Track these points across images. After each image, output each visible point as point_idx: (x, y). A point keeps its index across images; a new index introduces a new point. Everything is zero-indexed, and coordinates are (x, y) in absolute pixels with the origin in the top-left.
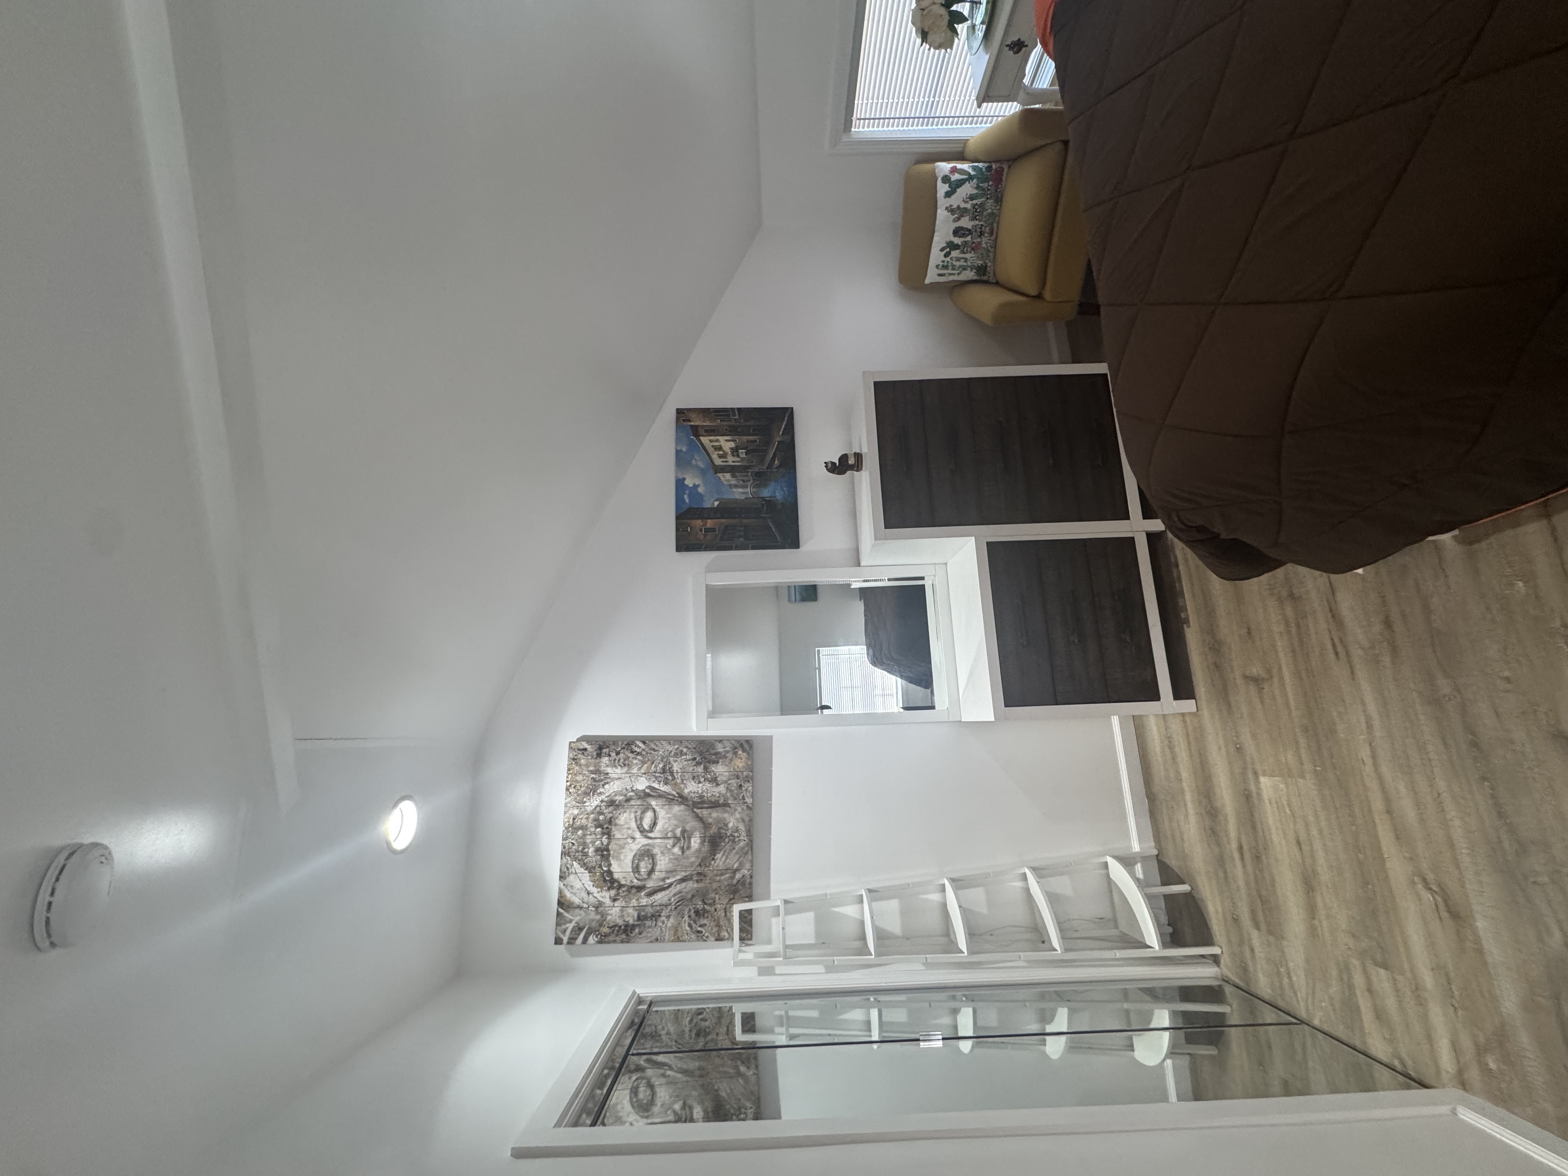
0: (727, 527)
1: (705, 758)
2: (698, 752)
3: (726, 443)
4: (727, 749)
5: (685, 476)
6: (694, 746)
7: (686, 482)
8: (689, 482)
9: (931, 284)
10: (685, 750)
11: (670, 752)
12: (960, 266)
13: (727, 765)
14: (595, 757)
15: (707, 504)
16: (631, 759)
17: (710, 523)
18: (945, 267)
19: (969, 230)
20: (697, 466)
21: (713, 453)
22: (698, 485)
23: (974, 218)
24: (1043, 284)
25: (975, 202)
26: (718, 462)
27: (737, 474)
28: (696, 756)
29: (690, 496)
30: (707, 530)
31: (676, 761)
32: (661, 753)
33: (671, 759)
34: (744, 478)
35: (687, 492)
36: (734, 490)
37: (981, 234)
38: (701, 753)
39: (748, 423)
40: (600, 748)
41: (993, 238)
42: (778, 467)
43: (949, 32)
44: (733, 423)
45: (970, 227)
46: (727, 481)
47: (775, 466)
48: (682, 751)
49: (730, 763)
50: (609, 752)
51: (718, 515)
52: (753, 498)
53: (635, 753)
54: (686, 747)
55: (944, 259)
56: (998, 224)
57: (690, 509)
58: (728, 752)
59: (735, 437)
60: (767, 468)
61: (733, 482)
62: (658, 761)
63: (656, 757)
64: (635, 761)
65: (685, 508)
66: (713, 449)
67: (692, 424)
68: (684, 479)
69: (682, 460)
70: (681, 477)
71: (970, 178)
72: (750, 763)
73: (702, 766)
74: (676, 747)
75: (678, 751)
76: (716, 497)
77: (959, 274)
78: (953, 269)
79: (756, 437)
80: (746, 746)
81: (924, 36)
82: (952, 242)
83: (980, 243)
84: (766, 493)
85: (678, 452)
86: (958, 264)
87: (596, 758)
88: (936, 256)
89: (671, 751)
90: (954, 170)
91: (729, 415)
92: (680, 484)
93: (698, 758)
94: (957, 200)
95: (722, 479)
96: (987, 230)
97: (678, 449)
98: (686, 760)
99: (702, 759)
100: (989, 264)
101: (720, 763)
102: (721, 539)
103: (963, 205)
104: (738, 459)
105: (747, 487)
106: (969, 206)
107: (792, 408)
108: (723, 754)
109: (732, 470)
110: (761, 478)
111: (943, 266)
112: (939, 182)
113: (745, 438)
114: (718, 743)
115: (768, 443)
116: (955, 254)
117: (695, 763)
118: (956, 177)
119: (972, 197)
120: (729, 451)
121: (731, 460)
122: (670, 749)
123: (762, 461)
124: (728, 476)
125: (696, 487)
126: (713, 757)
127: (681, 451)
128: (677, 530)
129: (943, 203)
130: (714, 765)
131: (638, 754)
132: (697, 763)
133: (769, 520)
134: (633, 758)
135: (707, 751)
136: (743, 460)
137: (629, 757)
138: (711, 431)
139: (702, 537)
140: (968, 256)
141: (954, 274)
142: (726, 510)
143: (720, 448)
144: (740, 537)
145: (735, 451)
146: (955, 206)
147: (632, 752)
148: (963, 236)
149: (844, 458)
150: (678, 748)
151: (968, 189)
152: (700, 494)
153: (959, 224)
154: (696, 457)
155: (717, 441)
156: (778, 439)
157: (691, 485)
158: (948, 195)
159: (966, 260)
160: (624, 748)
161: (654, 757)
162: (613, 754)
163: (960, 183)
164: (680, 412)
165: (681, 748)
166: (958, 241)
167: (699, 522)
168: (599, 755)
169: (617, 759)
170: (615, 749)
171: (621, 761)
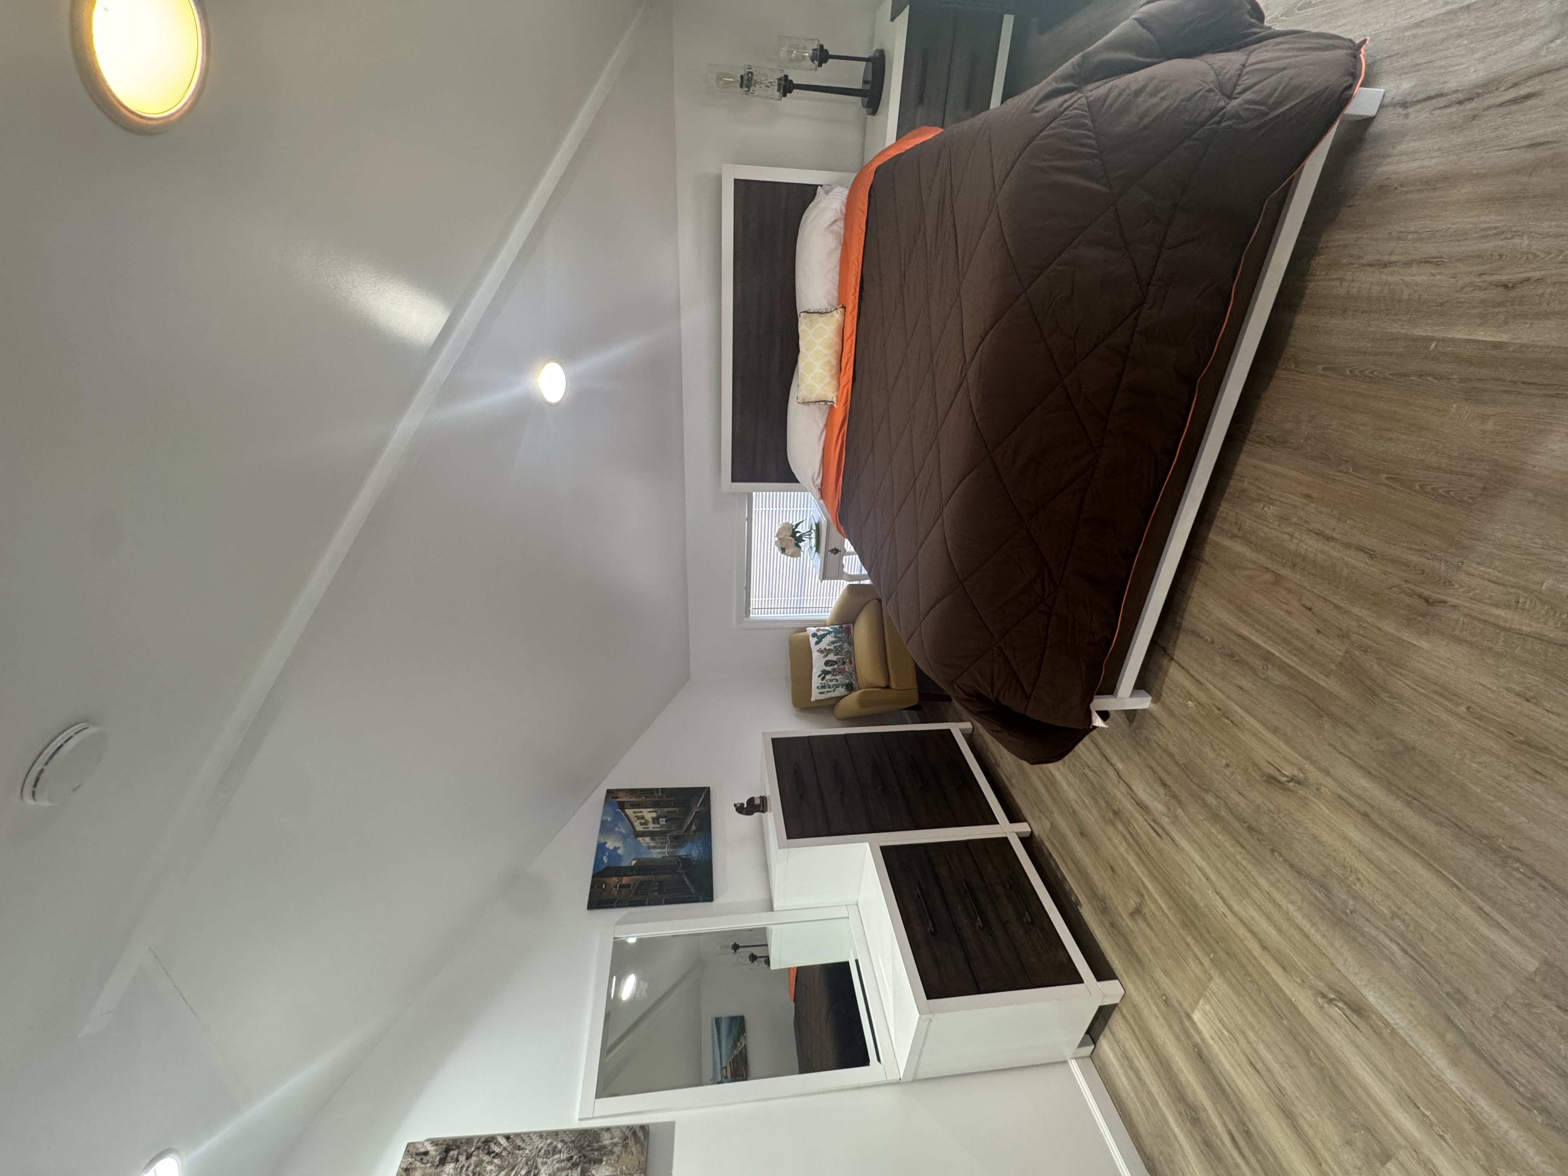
0: (642, 883)
1: (585, 1157)
2: (576, 1148)
3: (649, 814)
4: (615, 1140)
5: (607, 841)
6: (573, 1138)
7: (607, 846)
8: (610, 845)
9: (817, 701)
10: (560, 1146)
11: (540, 1151)
12: (833, 685)
13: (612, 1166)
14: (437, 1163)
15: (624, 864)
16: (484, 1164)
17: (625, 880)
18: (823, 687)
19: (835, 662)
20: (620, 833)
21: (635, 821)
22: (619, 848)
23: (837, 654)
24: (888, 679)
25: (835, 645)
26: (639, 828)
27: (656, 838)
28: (572, 1154)
29: (608, 858)
30: (622, 886)
31: (546, 1163)
32: (527, 1152)
33: (539, 1160)
34: (662, 841)
35: (607, 854)
36: (652, 850)
37: (844, 663)
38: (580, 1149)
39: (670, 799)
40: (447, 1150)
41: (853, 665)
42: (695, 831)
43: (797, 549)
44: (656, 799)
45: (835, 660)
46: (647, 843)
47: (692, 830)
48: (556, 1147)
49: (618, 1162)
50: (458, 1155)
51: (635, 873)
52: (670, 856)
53: (492, 1155)
54: (563, 1141)
55: (821, 682)
56: (854, 657)
57: (608, 868)
58: (615, 1145)
59: (656, 809)
60: (685, 832)
61: (652, 844)
62: (521, 1165)
63: (520, 1159)
64: (489, 1168)
65: (603, 867)
66: (636, 819)
67: (620, 800)
68: (606, 843)
69: (605, 828)
70: (602, 841)
71: (830, 633)
72: (643, 1159)
73: (579, 1169)
74: (549, 1141)
75: (550, 1148)
76: (634, 856)
77: (834, 691)
78: (829, 688)
79: (675, 809)
80: (640, 1134)
81: (783, 550)
82: (825, 670)
83: (845, 668)
84: (682, 852)
85: (603, 822)
86: (831, 683)
87: (437, 1166)
88: (816, 681)
89: (542, 1148)
90: (818, 630)
91: (653, 793)
92: (601, 848)
93: (575, 1157)
94: (824, 644)
95: (642, 841)
96: (847, 660)
97: (604, 819)
98: (558, 1162)
99: (580, 1157)
100: (854, 682)
101: (604, 1163)
102: (636, 894)
103: (828, 648)
104: (658, 826)
105: (665, 848)
106: (832, 647)
107: (709, 788)
108: (610, 1148)
109: (652, 834)
110: (678, 841)
111: (822, 687)
112: (811, 638)
113: (666, 810)
114: (604, 1133)
115: (687, 813)
116: (828, 677)
117: (570, 1164)
118: (820, 633)
119: (833, 643)
120: (650, 820)
121: (651, 827)
122: (542, 1145)
123: (680, 827)
124: (647, 839)
125: (616, 849)
126: (596, 1153)
127: (606, 820)
128: (592, 887)
129: (814, 648)
130: (595, 1166)
131: (498, 1155)
132: (572, 1164)
133: (683, 875)
134: (488, 1163)
135: (588, 1146)
136: (662, 826)
137: (483, 1161)
138: (634, 805)
139: (616, 893)
140: (838, 677)
141: (831, 691)
142: (642, 868)
143: (643, 818)
144: (655, 891)
145: (656, 820)
146: (823, 649)
147: (489, 1153)
148: (831, 665)
149: (751, 801)
150: (551, 1143)
151: (829, 638)
152: (619, 855)
153: (827, 658)
154: (620, 825)
155: (640, 812)
156: (696, 810)
157: (611, 848)
158: (817, 643)
159: (837, 680)
160: (479, 1148)
161: (517, 1159)
162: (462, 1158)
163: (824, 636)
164: (609, 792)
165: (555, 1143)
166: (828, 669)
167: (615, 879)
168: (443, 1162)
169: (466, 1165)
170: (466, 1151)
171: (471, 1168)
